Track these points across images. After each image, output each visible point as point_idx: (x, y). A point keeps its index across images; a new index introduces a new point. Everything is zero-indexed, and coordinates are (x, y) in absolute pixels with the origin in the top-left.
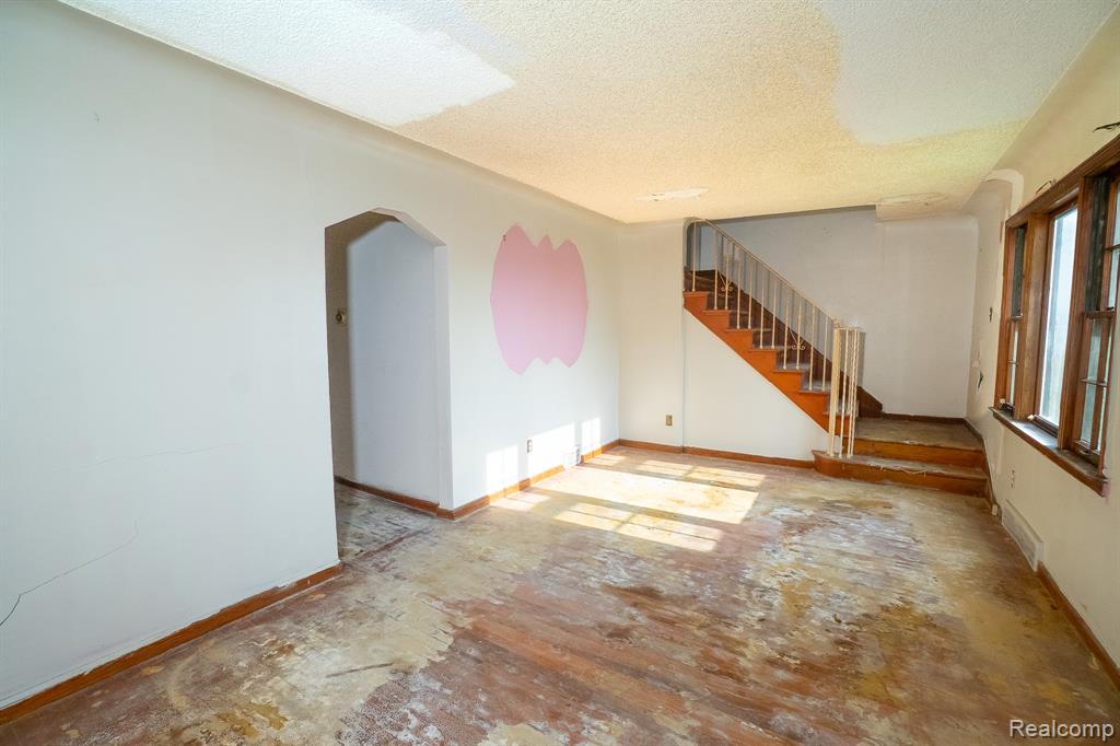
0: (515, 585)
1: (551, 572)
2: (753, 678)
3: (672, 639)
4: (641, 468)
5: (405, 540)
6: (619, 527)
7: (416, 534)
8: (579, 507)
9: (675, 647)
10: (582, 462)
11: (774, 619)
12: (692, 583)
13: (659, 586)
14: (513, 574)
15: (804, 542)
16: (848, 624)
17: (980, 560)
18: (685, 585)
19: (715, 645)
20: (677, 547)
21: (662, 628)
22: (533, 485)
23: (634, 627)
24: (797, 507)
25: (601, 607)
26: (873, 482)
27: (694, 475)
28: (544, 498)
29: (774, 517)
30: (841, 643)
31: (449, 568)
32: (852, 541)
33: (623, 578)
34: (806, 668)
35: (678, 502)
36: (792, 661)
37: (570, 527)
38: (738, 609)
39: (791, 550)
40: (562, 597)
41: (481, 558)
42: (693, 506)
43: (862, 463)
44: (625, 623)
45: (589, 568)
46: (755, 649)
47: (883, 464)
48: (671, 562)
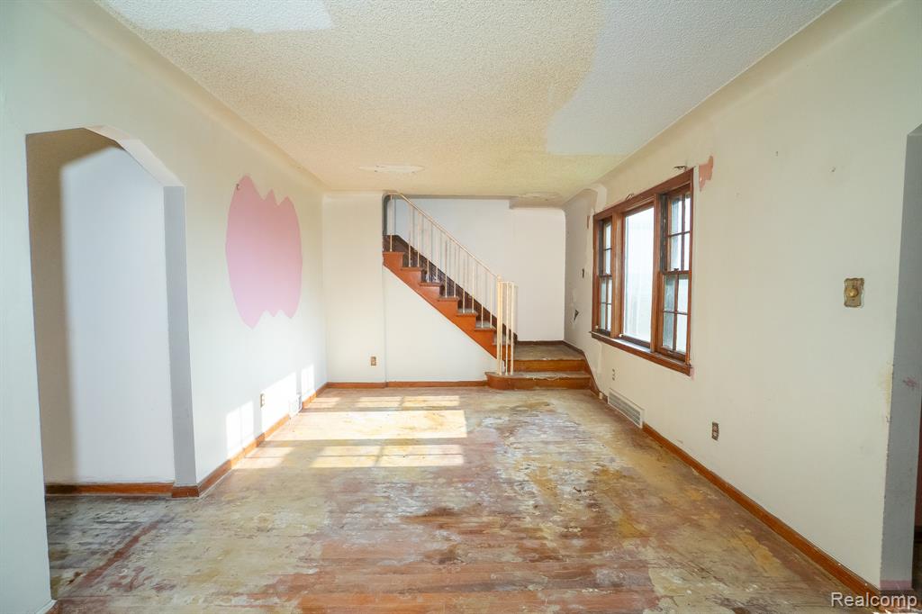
0: (318, 546)
1: (344, 522)
2: (564, 553)
3: (490, 546)
4: (361, 405)
5: (142, 538)
6: (377, 461)
7: (153, 526)
8: (329, 451)
9: (497, 551)
10: (303, 410)
11: (542, 503)
12: (469, 494)
13: (448, 504)
14: (307, 535)
15: (519, 441)
16: (585, 491)
17: (613, 428)
18: (466, 497)
19: (522, 538)
20: (437, 467)
21: (477, 540)
22: (267, 439)
23: (455, 546)
24: (496, 416)
25: (414, 539)
26: (528, 390)
27: (407, 404)
28: (287, 450)
29: (487, 426)
30: (590, 506)
31: (227, 552)
32: (545, 433)
33: (414, 507)
34: (586, 531)
35: (411, 429)
36: (575, 530)
37: (334, 473)
38: (515, 504)
39: (515, 448)
40: (374, 542)
41: (259, 530)
42: (425, 430)
43: (521, 377)
44: (445, 546)
45: (378, 506)
46: (550, 531)
47: (534, 376)
48: (441, 480)
